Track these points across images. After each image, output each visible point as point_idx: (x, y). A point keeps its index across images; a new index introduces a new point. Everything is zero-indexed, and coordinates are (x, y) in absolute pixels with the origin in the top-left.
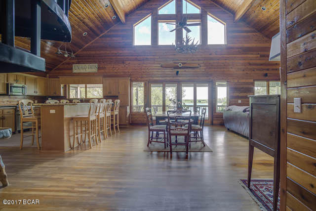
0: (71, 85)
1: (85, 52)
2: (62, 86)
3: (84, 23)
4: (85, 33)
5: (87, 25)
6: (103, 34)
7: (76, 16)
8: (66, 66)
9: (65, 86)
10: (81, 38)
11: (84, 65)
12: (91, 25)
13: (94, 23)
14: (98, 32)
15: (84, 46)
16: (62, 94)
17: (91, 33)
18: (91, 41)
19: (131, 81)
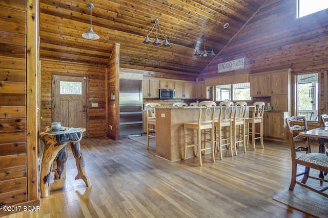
0: (217, 86)
1: (230, 48)
2: (208, 88)
3: (221, 12)
4: (225, 25)
5: (226, 14)
6: (251, 18)
7: (210, 7)
8: (211, 67)
9: (211, 88)
10: (223, 31)
11: (229, 62)
12: (230, 11)
13: (234, 8)
14: (243, 18)
15: (228, 41)
16: (208, 97)
17: (234, 22)
18: (236, 33)
19: (294, 73)
